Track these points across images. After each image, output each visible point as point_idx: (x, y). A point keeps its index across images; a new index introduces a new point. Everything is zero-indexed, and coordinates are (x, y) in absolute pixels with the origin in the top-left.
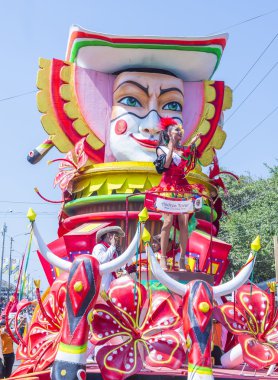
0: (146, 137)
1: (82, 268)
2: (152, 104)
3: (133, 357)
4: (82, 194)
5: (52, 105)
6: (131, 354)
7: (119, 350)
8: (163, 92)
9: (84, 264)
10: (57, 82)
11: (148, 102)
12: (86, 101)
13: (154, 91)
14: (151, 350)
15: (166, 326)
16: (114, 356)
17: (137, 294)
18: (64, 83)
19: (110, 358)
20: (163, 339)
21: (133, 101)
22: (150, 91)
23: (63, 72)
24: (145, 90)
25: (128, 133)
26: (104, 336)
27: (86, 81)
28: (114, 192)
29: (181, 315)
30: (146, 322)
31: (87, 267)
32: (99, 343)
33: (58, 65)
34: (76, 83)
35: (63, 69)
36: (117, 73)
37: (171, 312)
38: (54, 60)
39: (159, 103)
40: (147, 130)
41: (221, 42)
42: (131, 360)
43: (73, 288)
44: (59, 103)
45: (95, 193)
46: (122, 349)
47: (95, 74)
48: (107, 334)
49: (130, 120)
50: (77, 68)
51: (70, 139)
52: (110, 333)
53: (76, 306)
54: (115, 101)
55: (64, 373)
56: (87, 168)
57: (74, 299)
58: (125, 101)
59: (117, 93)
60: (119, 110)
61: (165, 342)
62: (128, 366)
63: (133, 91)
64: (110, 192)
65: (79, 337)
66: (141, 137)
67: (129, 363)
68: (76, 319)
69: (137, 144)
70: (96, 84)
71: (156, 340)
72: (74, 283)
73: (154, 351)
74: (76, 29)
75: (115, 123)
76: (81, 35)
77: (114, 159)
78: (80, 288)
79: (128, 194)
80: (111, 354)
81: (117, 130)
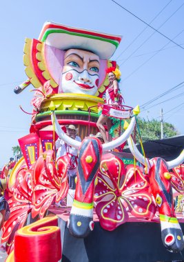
0: (82, 83)
1: (91, 146)
2: (85, 67)
3: (121, 210)
4: (48, 109)
5: (32, 62)
6: (119, 208)
7: (110, 205)
8: (91, 61)
9: (92, 143)
10: (35, 51)
11: (82, 66)
13: (86, 60)
14: (133, 205)
15: (139, 188)
16: (108, 209)
17: (118, 166)
18: (38, 51)
19: (106, 211)
20: (140, 197)
21: (75, 64)
22: (84, 60)
23: (38, 46)
24: (82, 59)
25: (73, 80)
26: (99, 195)
27: (50, 52)
28: (67, 109)
29: (148, 181)
30: (125, 184)
31: (95, 145)
32: (97, 200)
33: (36, 42)
34: (45, 53)
35: (38, 45)
36: (66, 50)
37: (141, 178)
38: (34, 40)
39: (88, 67)
40: (82, 79)
41: (119, 39)
42: (120, 212)
43: (85, 160)
46: (112, 204)
47: (55, 49)
48: (101, 193)
49: (74, 74)
50: (46, 45)
51: (40, 81)
52: (103, 193)
53: (87, 173)
54: (65, 64)
56: (51, 96)
57: (86, 168)
58: (71, 64)
59: (67, 60)
60: (68, 68)
61: (142, 200)
62: (119, 217)
63: (76, 59)
64: (64, 109)
65: (90, 196)
66: (79, 82)
67: (119, 214)
68: (87, 183)
69: (77, 86)
71: (135, 198)
72: (85, 156)
73: (136, 206)
74: (49, 23)
75: (65, 74)
76: (52, 26)
77: (62, 92)
78: (91, 161)
79: (75, 110)
80: (106, 208)
81: (66, 78)
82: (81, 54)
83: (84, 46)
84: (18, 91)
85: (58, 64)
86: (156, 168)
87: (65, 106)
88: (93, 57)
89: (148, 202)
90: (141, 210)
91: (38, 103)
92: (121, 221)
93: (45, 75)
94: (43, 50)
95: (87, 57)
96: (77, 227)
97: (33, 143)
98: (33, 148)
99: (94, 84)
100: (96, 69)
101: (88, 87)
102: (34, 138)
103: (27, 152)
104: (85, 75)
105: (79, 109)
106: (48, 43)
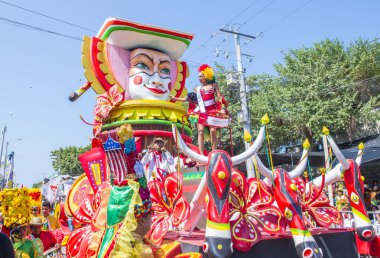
0: (154, 87)
1: (222, 160)
2: (155, 69)
3: (252, 228)
4: (116, 120)
6: (249, 226)
7: (240, 223)
8: (162, 62)
10: (95, 51)
11: (152, 68)
12: (113, 64)
13: (156, 60)
14: (264, 222)
15: (266, 203)
16: (240, 228)
17: (241, 181)
18: (99, 51)
19: (237, 231)
20: (269, 213)
21: (144, 65)
22: (154, 61)
23: (99, 45)
24: (152, 60)
25: (143, 84)
27: (113, 52)
28: (141, 118)
29: (273, 195)
30: (249, 200)
31: (225, 159)
33: (96, 41)
36: (132, 50)
37: (265, 193)
39: (159, 68)
40: (154, 83)
41: (191, 38)
43: (217, 176)
44: (97, 63)
45: (127, 119)
46: (242, 223)
47: (119, 49)
49: (144, 77)
53: (221, 191)
54: (132, 65)
55: (220, 247)
57: (219, 185)
58: (139, 65)
60: (136, 71)
61: (271, 215)
62: (252, 236)
63: (144, 60)
66: (151, 86)
67: (251, 232)
68: (221, 202)
69: (148, 91)
70: (119, 54)
71: (264, 214)
72: (217, 172)
73: (267, 223)
74: (114, 19)
76: (116, 23)
77: (130, 98)
78: (224, 176)
79: (151, 119)
80: (237, 227)
81: (135, 82)
82: (151, 54)
83: (154, 46)
84: (74, 98)
85: (123, 66)
86: (280, 180)
87: (139, 114)
88: (164, 57)
89: (277, 217)
90: (272, 226)
91: (104, 112)
92: (255, 240)
93: (109, 78)
94: (105, 50)
95: (157, 57)
96: (218, 250)
97: (97, 160)
98: (98, 165)
99: (166, 88)
100: (167, 71)
101: (160, 92)
102: (99, 154)
103: (91, 171)
104: (156, 78)
105: (156, 118)
106: (109, 41)
